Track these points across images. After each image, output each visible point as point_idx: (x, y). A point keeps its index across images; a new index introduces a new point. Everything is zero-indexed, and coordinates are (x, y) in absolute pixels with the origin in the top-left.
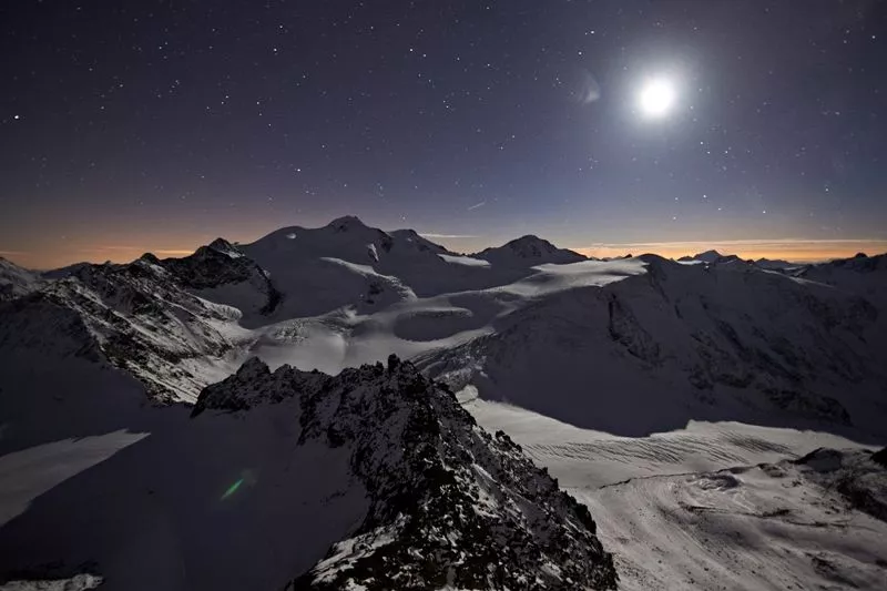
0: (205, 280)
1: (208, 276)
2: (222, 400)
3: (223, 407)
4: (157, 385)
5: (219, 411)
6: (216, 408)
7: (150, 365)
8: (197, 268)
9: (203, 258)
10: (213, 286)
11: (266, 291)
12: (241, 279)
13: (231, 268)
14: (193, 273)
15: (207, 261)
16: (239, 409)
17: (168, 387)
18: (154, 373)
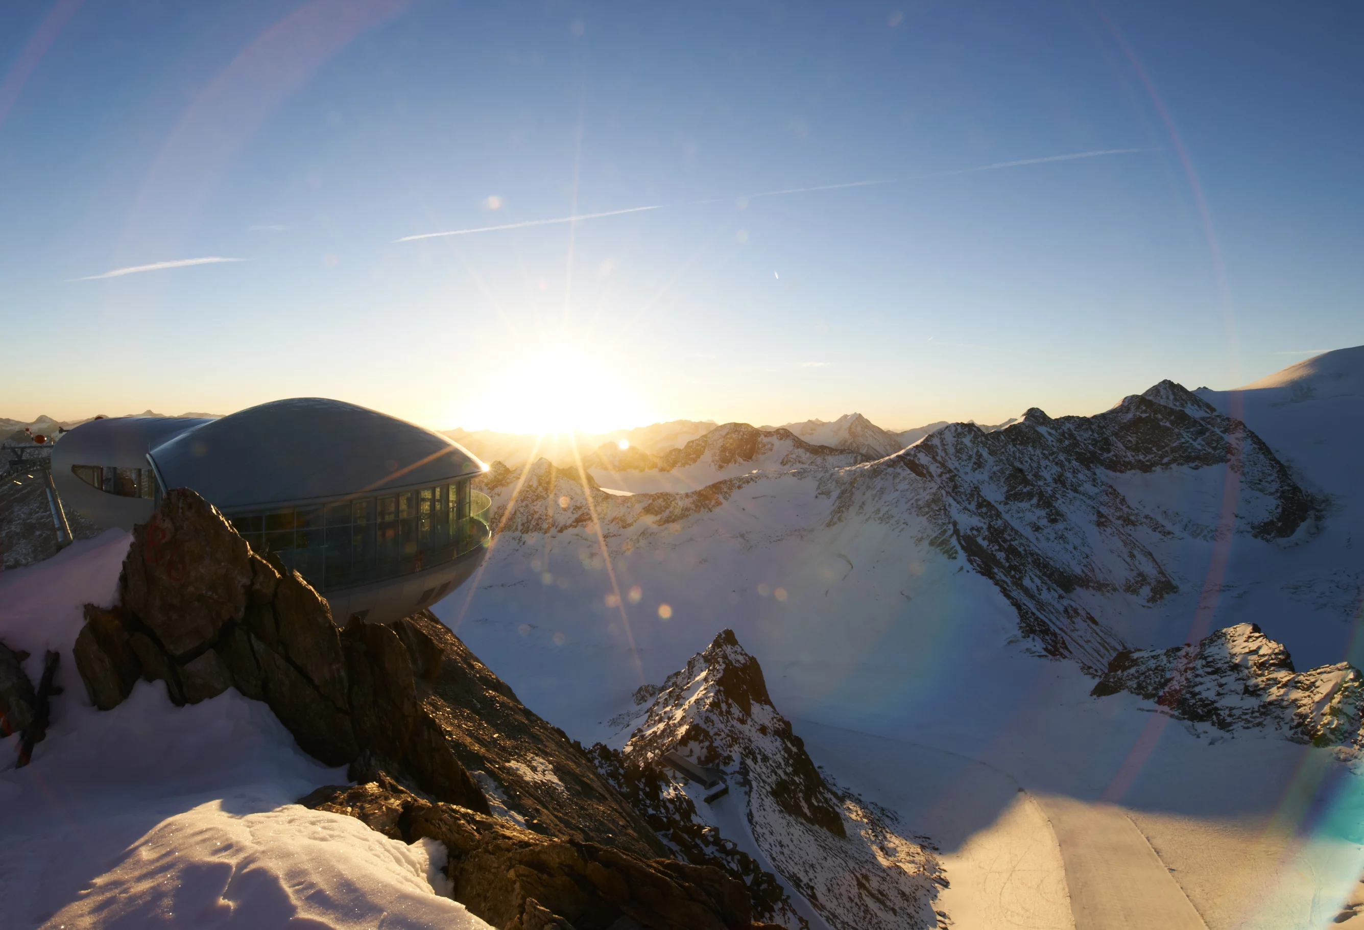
0: (1130, 456)
1: (1136, 449)
2: (1163, 685)
3: (1161, 701)
4: (1037, 619)
5: (1150, 704)
6: (1147, 696)
7: (1026, 582)
8: (1115, 434)
9: (1130, 416)
10: (1146, 468)
11: (1274, 487)
12: (1206, 459)
13: (1186, 436)
14: (1106, 441)
15: (1137, 421)
16: (1201, 719)
17: (1053, 627)
18: (1032, 597)
